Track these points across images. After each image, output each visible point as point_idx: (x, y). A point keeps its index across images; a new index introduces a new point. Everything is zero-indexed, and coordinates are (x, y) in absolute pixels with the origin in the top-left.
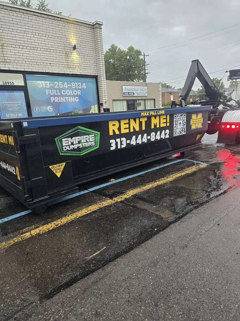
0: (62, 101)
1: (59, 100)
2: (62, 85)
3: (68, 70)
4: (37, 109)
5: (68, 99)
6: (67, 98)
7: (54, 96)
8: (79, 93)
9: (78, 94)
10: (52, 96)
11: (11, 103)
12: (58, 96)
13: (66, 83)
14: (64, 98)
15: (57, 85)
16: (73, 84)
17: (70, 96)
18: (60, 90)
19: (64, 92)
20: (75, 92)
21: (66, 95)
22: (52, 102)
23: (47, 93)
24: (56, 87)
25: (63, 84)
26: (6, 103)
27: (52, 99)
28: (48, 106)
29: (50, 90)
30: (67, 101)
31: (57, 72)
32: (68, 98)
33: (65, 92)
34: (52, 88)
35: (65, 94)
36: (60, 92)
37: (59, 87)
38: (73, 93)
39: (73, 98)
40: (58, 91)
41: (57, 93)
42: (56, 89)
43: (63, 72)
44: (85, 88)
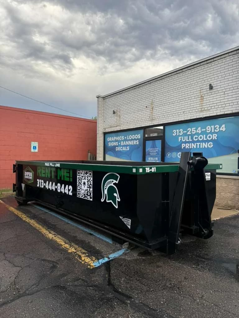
0: (192, 147)
1: (189, 147)
2: (195, 131)
3: (202, 114)
4: (169, 155)
5: (200, 145)
6: (198, 144)
7: (186, 142)
8: (215, 137)
9: (214, 139)
10: (183, 142)
11: (153, 150)
12: (189, 142)
13: (199, 128)
14: (195, 144)
15: (190, 131)
16: (209, 128)
17: (203, 141)
18: (192, 136)
19: (196, 138)
20: (210, 137)
21: (198, 141)
22: (183, 148)
23: (180, 139)
24: (189, 133)
25: (196, 129)
26: (150, 149)
27: (183, 146)
28: (179, 152)
29: (183, 137)
30: (198, 147)
31: (189, 118)
32: (200, 143)
33: (198, 138)
34: (185, 135)
35: (197, 139)
36: (192, 138)
37: (191, 133)
38: (206, 138)
39: (205, 144)
40: (190, 137)
41: (188, 139)
42: (189, 135)
43: (195, 117)
44: (224, 130)
